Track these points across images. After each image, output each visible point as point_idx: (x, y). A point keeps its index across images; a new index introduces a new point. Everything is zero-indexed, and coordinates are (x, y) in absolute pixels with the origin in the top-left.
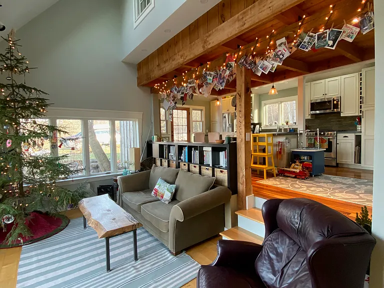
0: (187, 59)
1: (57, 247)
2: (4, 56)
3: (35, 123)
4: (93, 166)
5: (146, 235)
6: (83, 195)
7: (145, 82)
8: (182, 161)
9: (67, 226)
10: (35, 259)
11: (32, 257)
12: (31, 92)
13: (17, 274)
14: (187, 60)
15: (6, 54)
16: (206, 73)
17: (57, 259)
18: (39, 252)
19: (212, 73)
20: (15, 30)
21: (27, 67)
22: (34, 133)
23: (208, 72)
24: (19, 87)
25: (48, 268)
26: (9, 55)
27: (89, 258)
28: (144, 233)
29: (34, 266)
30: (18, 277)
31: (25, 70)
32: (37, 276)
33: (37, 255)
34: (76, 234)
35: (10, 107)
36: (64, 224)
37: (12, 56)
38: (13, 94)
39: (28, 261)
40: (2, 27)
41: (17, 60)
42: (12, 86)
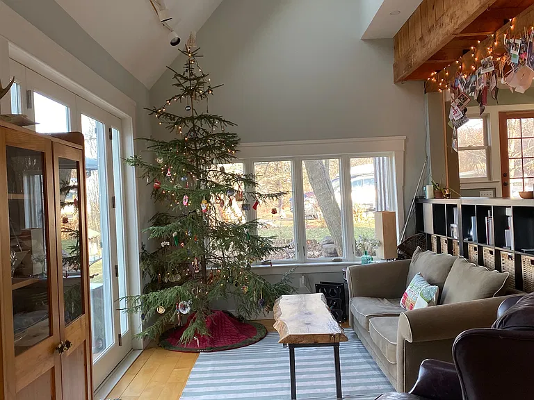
0: (459, 23)
1: (241, 361)
2: (182, 76)
3: (222, 170)
4: (329, 251)
5: (376, 373)
6: (285, 290)
7: (404, 74)
8: (471, 240)
9: (261, 339)
10: (209, 369)
11: (207, 366)
12: (213, 124)
13: (187, 379)
14: (461, 25)
15: (184, 74)
16: (509, 43)
17: (236, 374)
18: (217, 362)
19: (518, 42)
20: (194, 36)
21: (210, 87)
22: (217, 185)
23: (512, 41)
24: (201, 117)
25: (222, 381)
26: (187, 75)
27: (276, 381)
28: (374, 369)
29: (208, 375)
30: (188, 381)
31: (208, 91)
32: (207, 385)
33: (213, 365)
34: (269, 351)
35: (189, 149)
36: (258, 336)
37: (191, 74)
38: (194, 131)
39: (201, 369)
40: (176, 39)
41: (198, 79)
42: (192, 119)
